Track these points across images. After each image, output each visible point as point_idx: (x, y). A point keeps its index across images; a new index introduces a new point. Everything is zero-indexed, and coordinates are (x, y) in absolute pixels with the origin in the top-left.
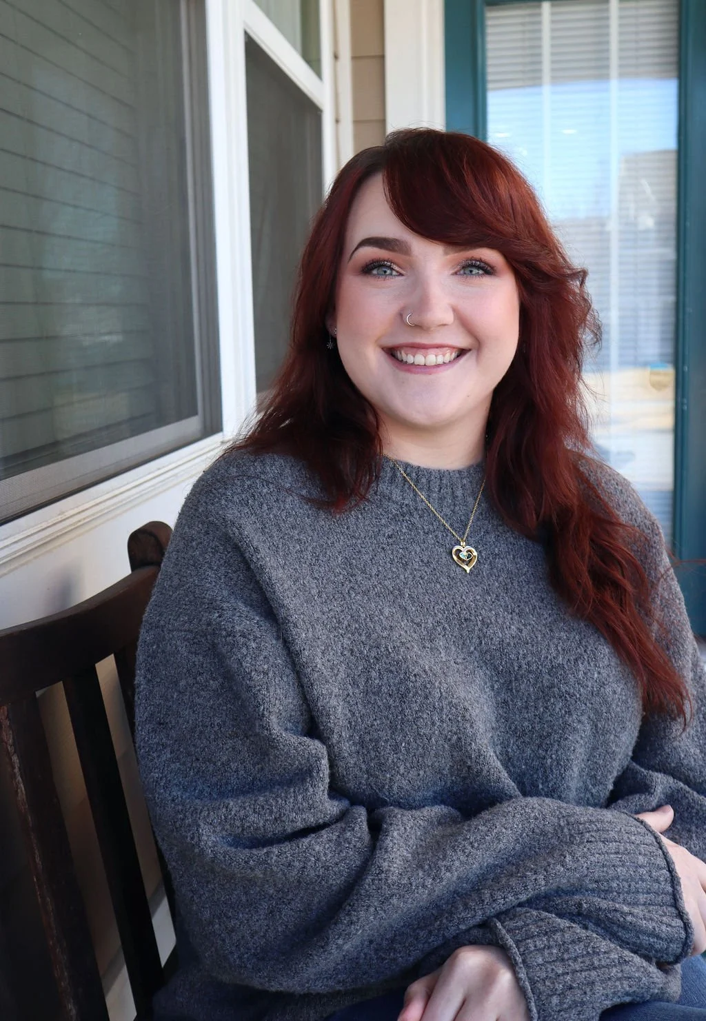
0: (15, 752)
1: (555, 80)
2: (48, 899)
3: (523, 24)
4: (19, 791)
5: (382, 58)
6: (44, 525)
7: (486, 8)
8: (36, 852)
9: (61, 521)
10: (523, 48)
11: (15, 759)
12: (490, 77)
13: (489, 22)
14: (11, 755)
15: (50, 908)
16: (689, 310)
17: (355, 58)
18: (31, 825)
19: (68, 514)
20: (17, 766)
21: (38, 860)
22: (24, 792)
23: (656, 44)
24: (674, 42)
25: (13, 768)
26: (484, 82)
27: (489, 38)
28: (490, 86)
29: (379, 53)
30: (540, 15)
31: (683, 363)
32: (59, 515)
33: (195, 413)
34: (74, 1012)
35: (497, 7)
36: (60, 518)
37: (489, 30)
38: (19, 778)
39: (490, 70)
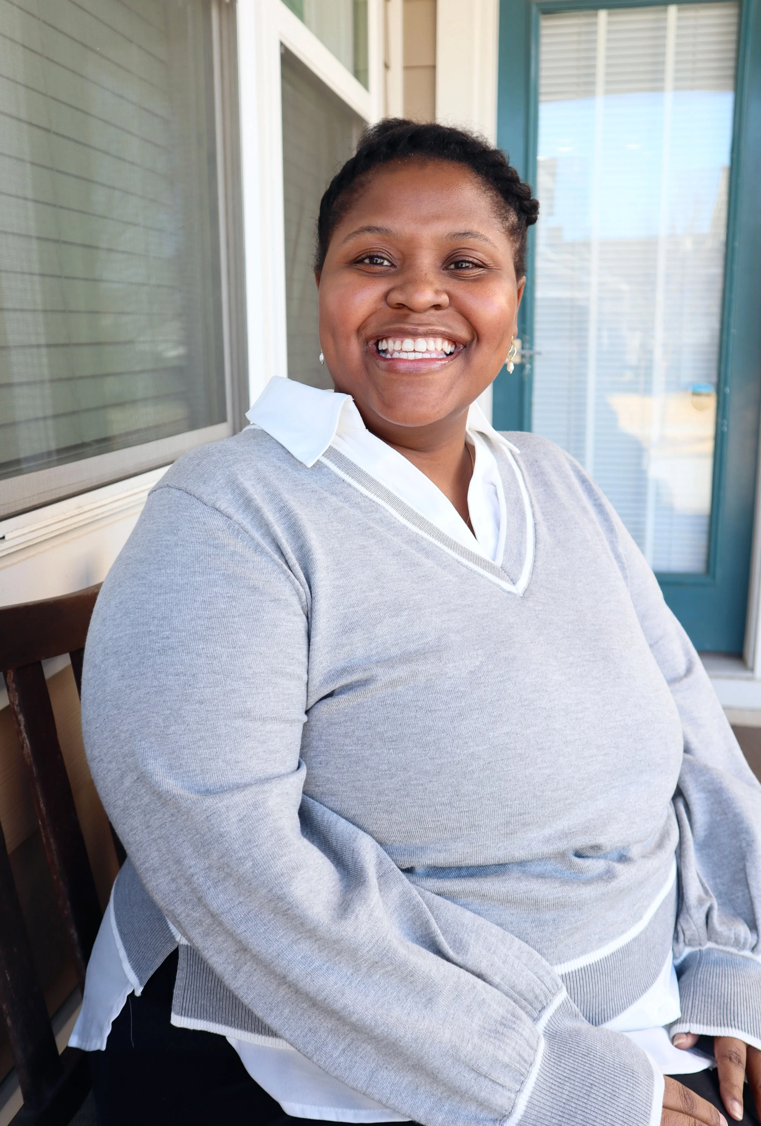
0: (20, 712)
1: (607, 92)
2: (52, 840)
3: (579, 34)
4: (25, 745)
5: (433, 68)
6: (62, 517)
7: (542, 17)
8: (41, 799)
9: (78, 515)
10: (578, 59)
11: (21, 717)
12: (542, 89)
13: (544, 32)
14: (18, 714)
15: (54, 847)
16: (733, 331)
17: (407, 68)
18: (35, 776)
19: (86, 508)
20: (23, 723)
21: (42, 805)
22: (29, 747)
23: (713, 56)
24: (732, 55)
25: (19, 725)
26: (537, 94)
27: (543, 49)
28: (542, 98)
29: (430, 63)
30: (596, 24)
31: (726, 384)
32: (78, 508)
33: (224, 420)
34: (75, 936)
35: (552, 15)
36: (77, 512)
37: (544, 40)
38: (25, 735)
39: (543, 82)
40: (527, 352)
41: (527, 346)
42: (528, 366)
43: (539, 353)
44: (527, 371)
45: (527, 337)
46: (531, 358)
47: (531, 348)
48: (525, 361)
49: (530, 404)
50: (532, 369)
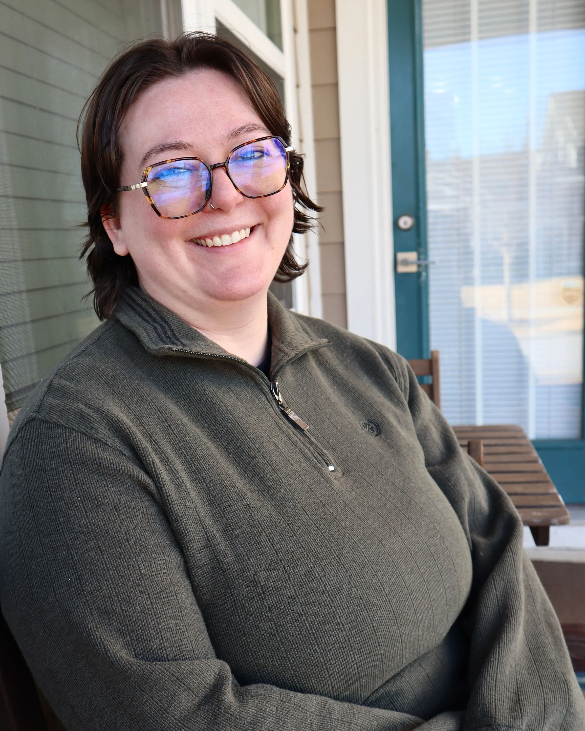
1: (481, 39)
5: (334, 29)
10: (455, 14)
12: (426, 42)
17: (312, 31)
26: (421, 46)
27: (425, 7)
28: (426, 48)
29: (331, 26)
39: (426, 35)
40: (423, 263)
41: (422, 257)
42: (424, 274)
43: (433, 263)
44: (423, 278)
45: (422, 250)
46: (426, 267)
47: (426, 258)
48: (421, 269)
49: (427, 305)
50: (427, 276)
